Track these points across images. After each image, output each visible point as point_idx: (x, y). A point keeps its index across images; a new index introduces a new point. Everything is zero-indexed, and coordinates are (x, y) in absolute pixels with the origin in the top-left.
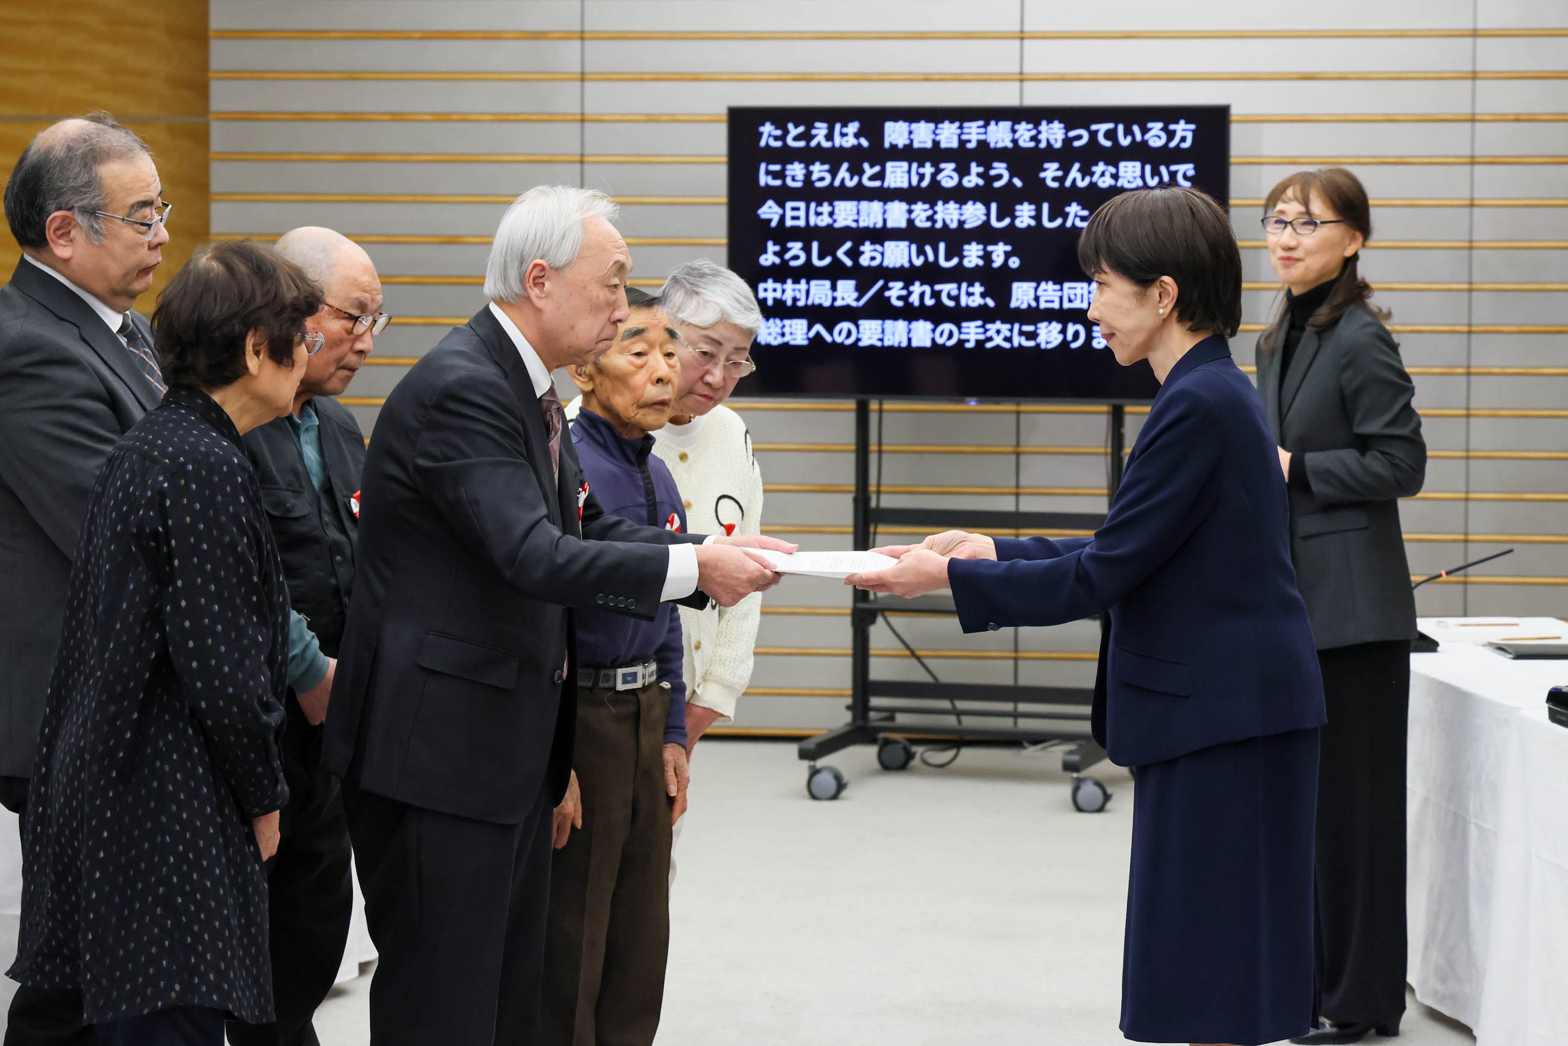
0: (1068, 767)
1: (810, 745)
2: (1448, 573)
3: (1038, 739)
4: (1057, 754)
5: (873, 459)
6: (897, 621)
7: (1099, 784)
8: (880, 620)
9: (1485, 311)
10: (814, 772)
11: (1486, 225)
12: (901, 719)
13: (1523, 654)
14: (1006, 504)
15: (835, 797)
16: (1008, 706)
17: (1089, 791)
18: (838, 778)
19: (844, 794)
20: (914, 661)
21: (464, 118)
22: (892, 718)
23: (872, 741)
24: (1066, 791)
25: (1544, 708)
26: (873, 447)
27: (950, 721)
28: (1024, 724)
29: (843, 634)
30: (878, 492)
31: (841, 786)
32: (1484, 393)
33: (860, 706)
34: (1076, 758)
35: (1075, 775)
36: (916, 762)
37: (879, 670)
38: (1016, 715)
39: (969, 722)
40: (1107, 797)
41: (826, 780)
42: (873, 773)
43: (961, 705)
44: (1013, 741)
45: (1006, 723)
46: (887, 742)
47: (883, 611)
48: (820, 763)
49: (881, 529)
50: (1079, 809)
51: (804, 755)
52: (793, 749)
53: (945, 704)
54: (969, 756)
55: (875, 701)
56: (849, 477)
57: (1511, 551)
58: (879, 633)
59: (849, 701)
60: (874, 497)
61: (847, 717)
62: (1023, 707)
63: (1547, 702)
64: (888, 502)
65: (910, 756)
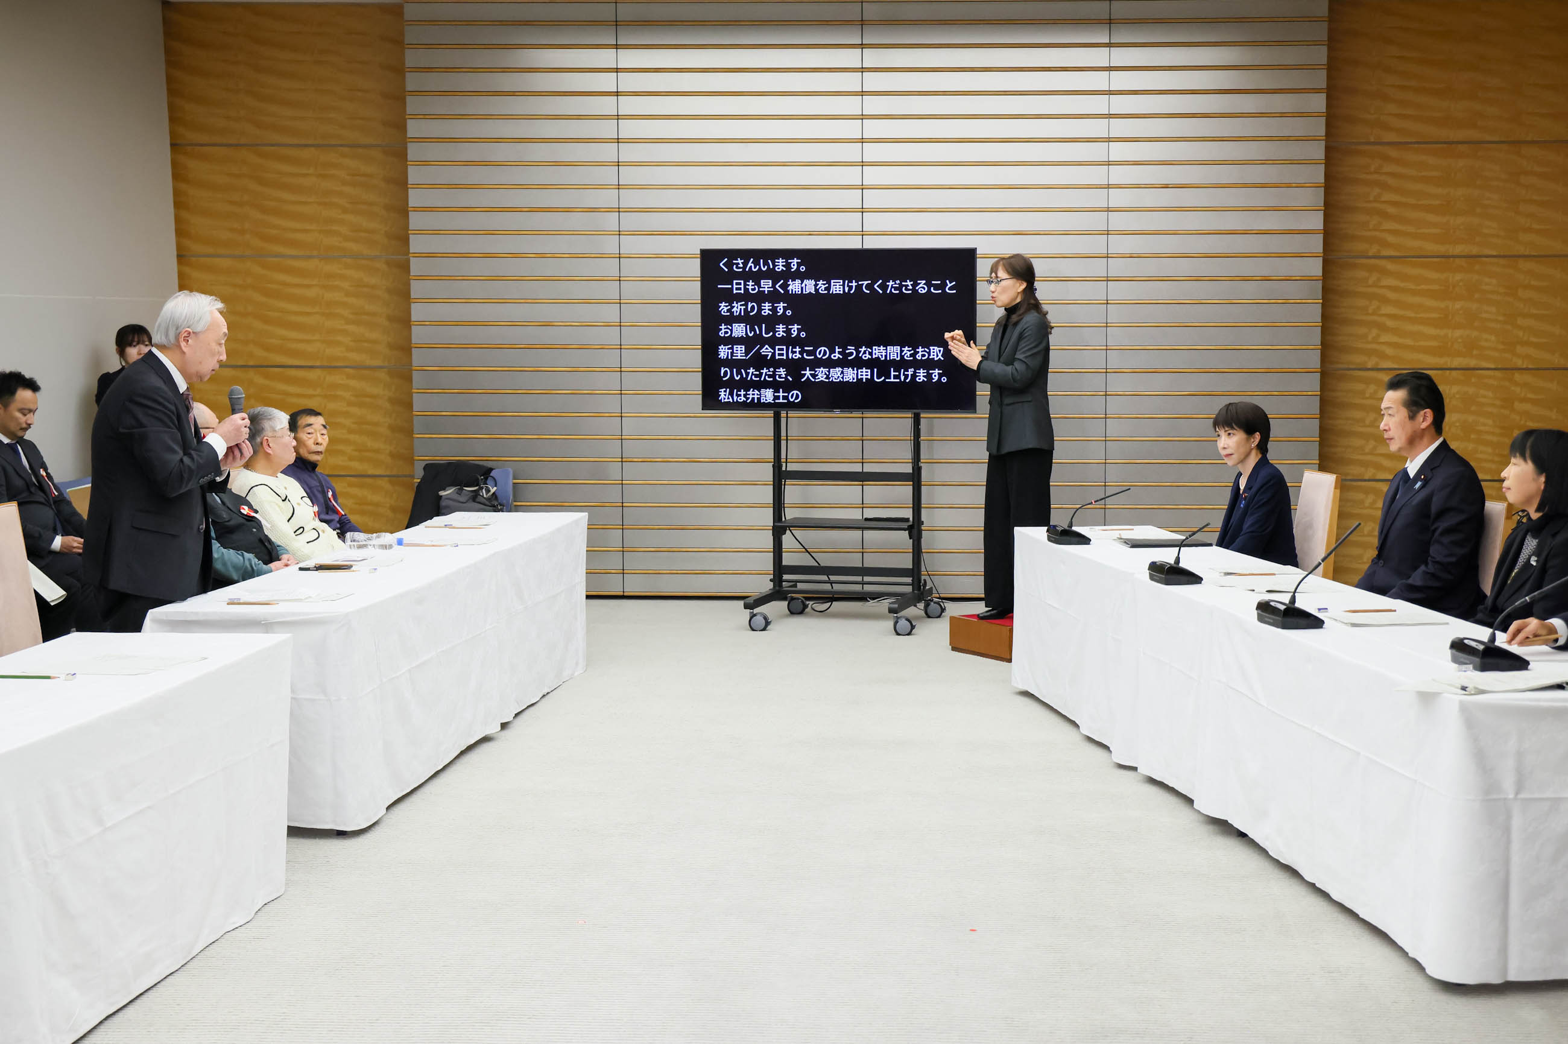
0: (891, 611)
1: (750, 601)
2: (1095, 502)
3: (875, 596)
4: (885, 604)
5: (783, 443)
6: (797, 532)
7: (908, 620)
8: (788, 532)
9: (1115, 360)
10: (753, 616)
11: (1115, 314)
12: (800, 586)
13: (1136, 544)
14: (857, 468)
15: (764, 629)
16: (859, 579)
17: (903, 624)
18: (765, 618)
19: (769, 627)
20: (807, 553)
21: (554, 256)
22: (796, 586)
23: (784, 599)
24: (890, 624)
25: (1146, 573)
26: (783, 437)
27: (827, 587)
28: (867, 588)
29: (767, 540)
30: (786, 462)
31: (767, 623)
32: (1115, 406)
33: (777, 579)
34: (896, 606)
35: (895, 615)
36: (808, 610)
37: (787, 560)
38: (863, 583)
39: (837, 587)
40: (913, 627)
41: (759, 621)
42: (786, 616)
43: (833, 578)
44: (862, 597)
45: (858, 588)
46: (793, 599)
47: (789, 527)
48: (756, 611)
49: (788, 482)
50: (898, 634)
51: (746, 607)
52: (741, 603)
53: (824, 578)
54: (837, 605)
55: (785, 577)
56: (770, 455)
57: (1129, 489)
58: (787, 539)
59: (772, 577)
60: (784, 464)
61: (771, 585)
62: (867, 579)
63: (1149, 570)
64: (792, 467)
65: (806, 606)
